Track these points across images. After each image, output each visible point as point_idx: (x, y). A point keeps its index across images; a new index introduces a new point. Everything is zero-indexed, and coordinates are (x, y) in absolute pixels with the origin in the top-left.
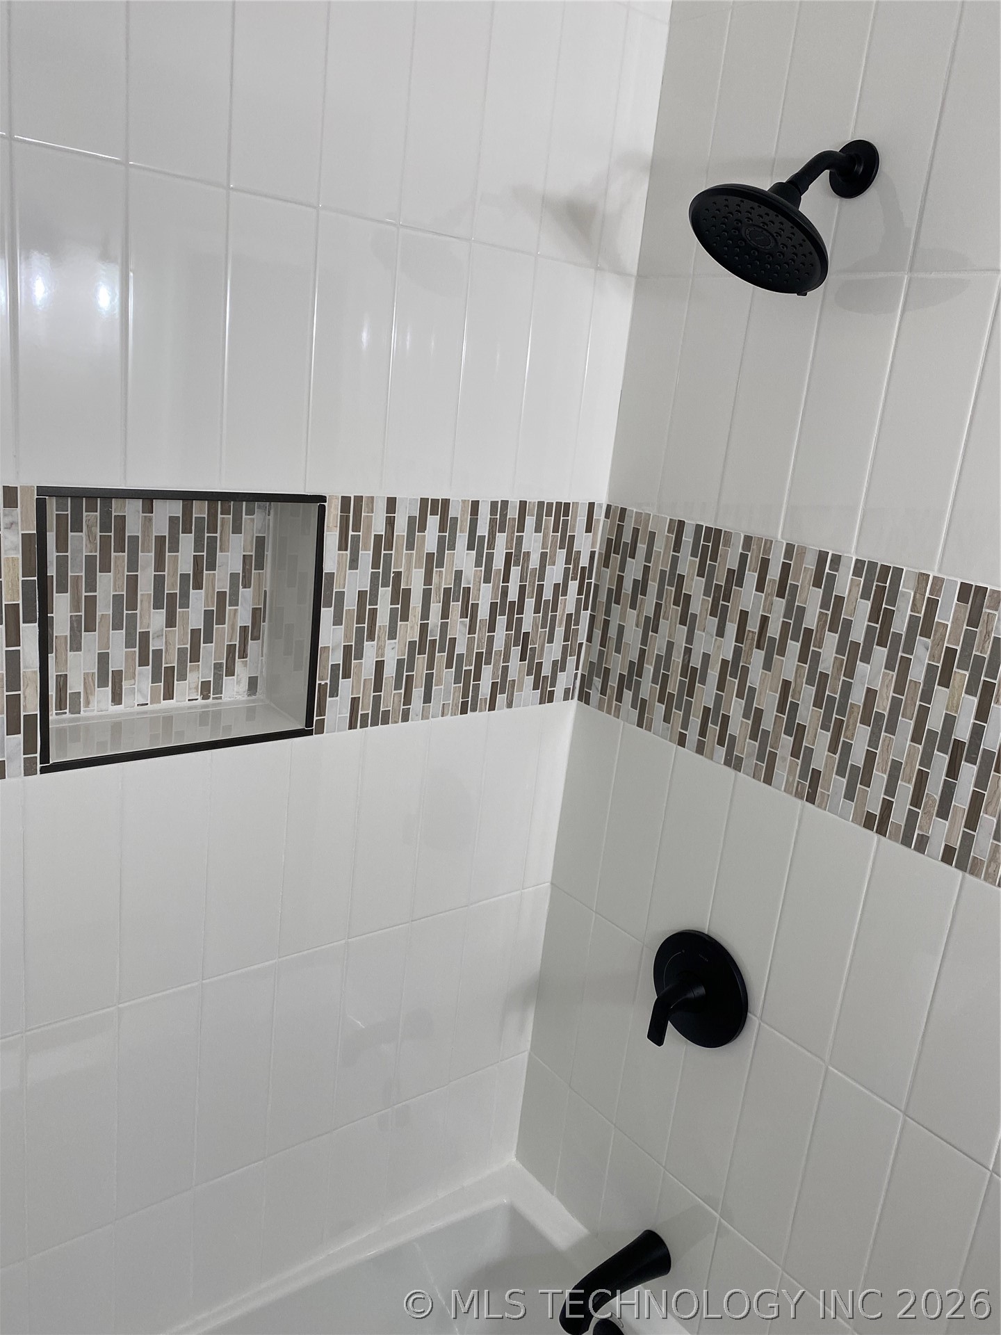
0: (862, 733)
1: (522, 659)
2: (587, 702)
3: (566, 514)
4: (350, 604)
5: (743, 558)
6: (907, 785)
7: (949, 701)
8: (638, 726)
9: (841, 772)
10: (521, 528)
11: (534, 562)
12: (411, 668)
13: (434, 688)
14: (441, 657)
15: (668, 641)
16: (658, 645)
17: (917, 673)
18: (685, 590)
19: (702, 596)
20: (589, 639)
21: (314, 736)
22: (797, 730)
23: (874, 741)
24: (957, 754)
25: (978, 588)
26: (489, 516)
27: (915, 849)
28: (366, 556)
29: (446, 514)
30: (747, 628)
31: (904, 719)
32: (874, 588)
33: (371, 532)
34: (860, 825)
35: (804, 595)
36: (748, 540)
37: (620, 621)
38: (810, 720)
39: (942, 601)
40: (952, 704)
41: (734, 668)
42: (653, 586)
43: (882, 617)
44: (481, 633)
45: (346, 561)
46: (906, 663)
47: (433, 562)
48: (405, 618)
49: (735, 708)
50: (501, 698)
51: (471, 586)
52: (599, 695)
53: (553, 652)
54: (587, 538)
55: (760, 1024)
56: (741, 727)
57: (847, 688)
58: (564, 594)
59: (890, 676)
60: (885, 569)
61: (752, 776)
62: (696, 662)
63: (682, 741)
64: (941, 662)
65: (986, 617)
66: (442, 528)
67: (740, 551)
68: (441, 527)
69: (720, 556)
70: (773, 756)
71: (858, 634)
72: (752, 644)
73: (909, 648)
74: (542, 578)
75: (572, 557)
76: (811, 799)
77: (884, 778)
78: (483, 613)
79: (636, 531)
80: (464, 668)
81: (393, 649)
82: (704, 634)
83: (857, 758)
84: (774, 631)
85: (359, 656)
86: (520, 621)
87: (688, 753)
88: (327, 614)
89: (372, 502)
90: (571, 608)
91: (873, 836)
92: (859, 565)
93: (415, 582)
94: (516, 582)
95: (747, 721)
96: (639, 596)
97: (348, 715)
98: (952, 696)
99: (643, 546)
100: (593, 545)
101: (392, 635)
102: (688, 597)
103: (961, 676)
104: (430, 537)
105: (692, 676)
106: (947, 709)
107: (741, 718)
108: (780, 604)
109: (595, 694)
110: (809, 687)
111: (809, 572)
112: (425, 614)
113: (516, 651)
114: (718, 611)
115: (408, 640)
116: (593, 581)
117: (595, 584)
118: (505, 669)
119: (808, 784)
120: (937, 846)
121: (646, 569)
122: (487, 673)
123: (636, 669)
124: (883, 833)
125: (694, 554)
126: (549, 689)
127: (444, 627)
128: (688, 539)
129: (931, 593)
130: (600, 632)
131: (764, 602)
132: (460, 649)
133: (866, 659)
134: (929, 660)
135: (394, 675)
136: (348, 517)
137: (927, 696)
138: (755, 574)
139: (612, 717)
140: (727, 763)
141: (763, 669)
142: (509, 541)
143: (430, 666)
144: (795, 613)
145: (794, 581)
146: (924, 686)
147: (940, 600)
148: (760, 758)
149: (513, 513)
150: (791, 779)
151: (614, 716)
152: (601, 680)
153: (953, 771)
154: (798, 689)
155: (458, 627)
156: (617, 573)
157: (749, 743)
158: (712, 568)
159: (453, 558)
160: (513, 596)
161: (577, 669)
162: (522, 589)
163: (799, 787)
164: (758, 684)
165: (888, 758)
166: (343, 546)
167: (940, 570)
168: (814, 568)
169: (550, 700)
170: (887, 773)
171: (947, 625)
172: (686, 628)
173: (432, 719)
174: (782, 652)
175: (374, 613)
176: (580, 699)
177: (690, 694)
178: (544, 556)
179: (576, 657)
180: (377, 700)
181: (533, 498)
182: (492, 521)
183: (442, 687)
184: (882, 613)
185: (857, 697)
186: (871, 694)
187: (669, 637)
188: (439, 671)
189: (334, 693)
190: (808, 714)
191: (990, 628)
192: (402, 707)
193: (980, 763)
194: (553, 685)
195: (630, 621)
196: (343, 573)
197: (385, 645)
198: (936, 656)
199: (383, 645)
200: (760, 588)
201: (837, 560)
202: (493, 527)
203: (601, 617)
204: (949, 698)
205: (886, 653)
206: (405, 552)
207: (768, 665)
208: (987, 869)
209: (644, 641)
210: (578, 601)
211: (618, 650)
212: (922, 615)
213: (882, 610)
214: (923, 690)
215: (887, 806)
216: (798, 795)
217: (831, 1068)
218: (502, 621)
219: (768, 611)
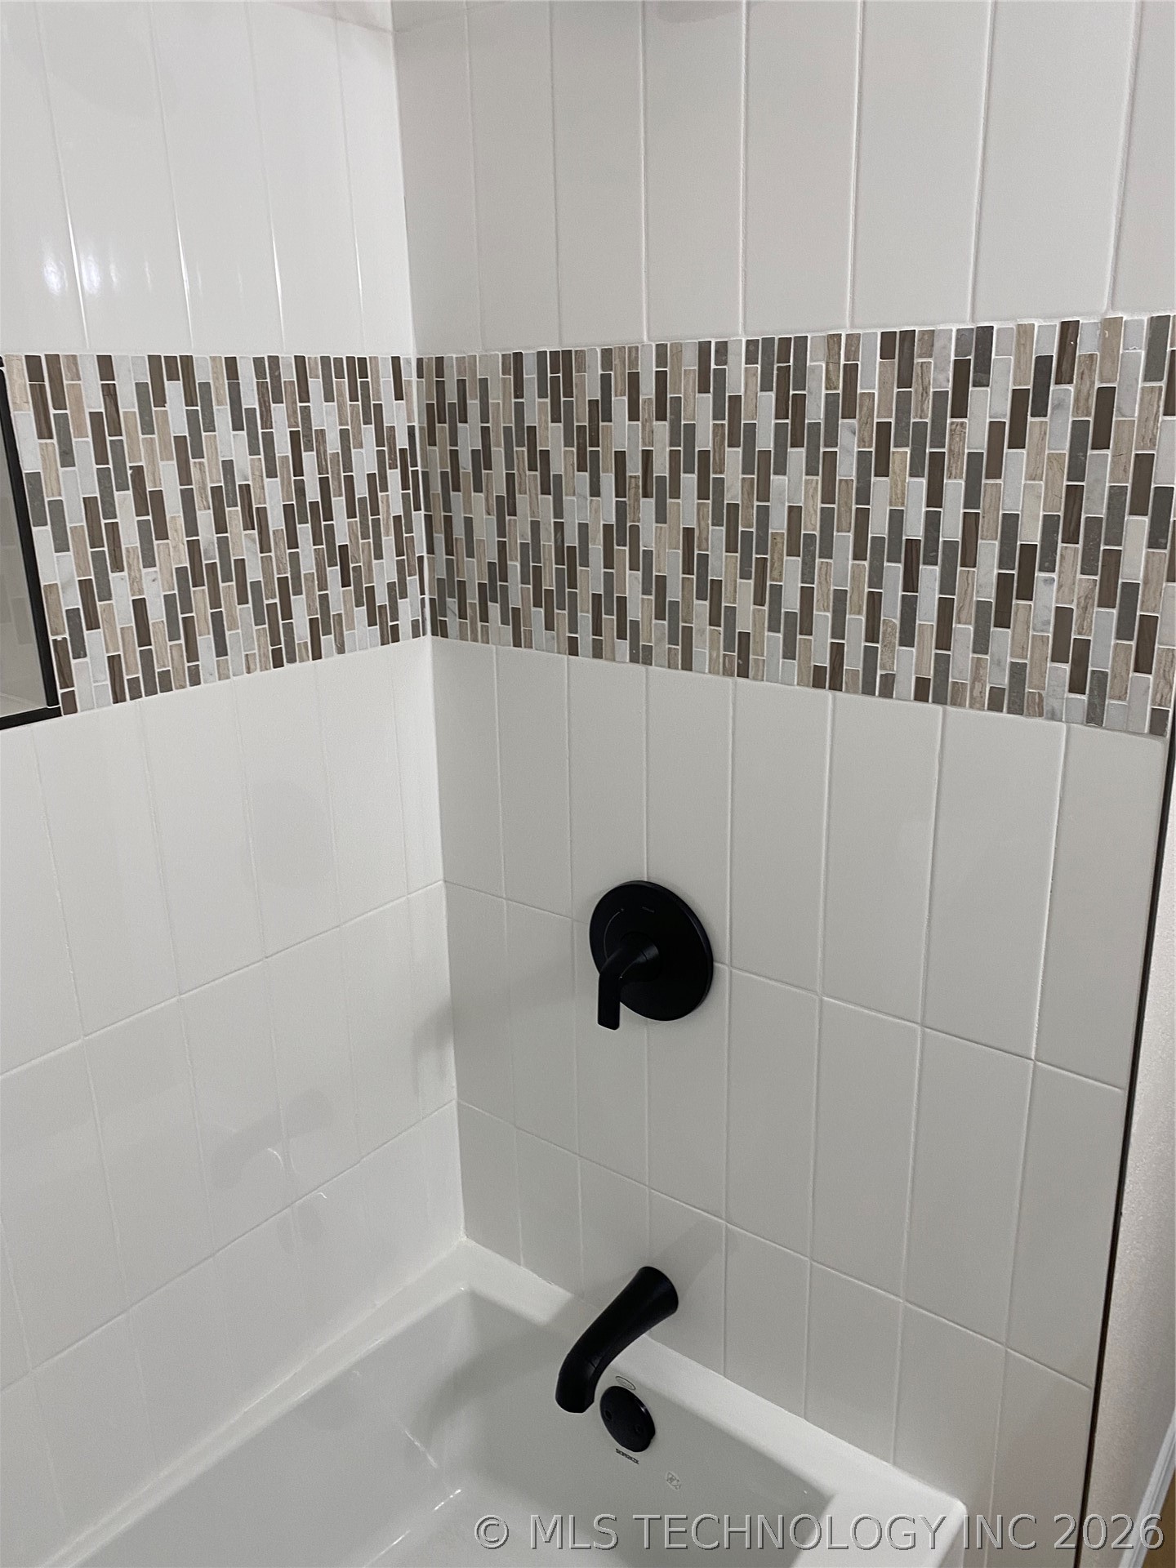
0: (793, 566)
1: (345, 583)
2: (445, 635)
3: (364, 375)
4: (75, 518)
5: (606, 380)
6: (857, 617)
7: (891, 492)
8: (515, 646)
9: (774, 627)
10: (305, 396)
11: (333, 445)
12: (187, 607)
13: (227, 633)
14: (229, 589)
15: (531, 521)
16: (520, 531)
17: (847, 469)
18: (541, 446)
19: (563, 449)
20: (431, 550)
21: (64, 718)
22: (712, 589)
23: (808, 574)
24: (912, 557)
25: (903, 333)
26: (255, 380)
27: (880, 696)
28: (84, 445)
29: (191, 380)
30: (628, 474)
31: (840, 534)
32: (775, 372)
33: (84, 410)
34: (808, 686)
35: (690, 409)
36: (607, 354)
37: (465, 513)
38: (726, 572)
39: (862, 364)
40: (896, 494)
41: (621, 532)
42: (498, 452)
43: (791, 407)
44: (279, 551)
45: (55, 454)
46: (831, 458)
47: (186, 451)
48: (163, 534)
49: (631, 584)
50: (327, 641)
51: (250, 483)
52: (458, 620)
53: (384, 572)
54: (398, 407)
55: (731, 972)
56: (642, 605)
57: (764, 513)
58: (385, 488)
59: (814, 482)
60: (785, 342)
61: (667, 665)
62: (572, 539)
63: (573, 650)
64: (874, 445)
65: (920, 368)
66: (190, 400)
67: (600, 372)
68: (188, 398)
69: (576, 387)
70: (688, 631)
71: (766, 441)
72: (636, 494)
73: (832, 440)
74: (348, 467)
75: (384, 436)
76: (743, 673)
77: (827, 616)
78: (276, 522)
79: (461, 383)
80: (266, 602)
81: (154, 581)
82: (574, 498)
83: (791, 602)
84: (661, 468)
85: (106, 595)
86: (330, 528)
87: (584, 661)
88: (42, 536)
89: (76, 364)
90: (397, 509)
91: (827, 695)
92: (752, 348)
93: (166, 479)
94: (313, 475)
95: (649, 597)
96: (483, 471)
97: (108, 682)
98: (894, 485)
99: (475, 402)
100: (409, 419)
101: (149, 562)
102: (545, 454)
103: (901, 455)
104: (175, 414)
105: (571, 559)
106: (891, 505)
107: (641, 596)
108: (662, 428)
109: (452, 621)
110: (717, 528)
111: (692, 375)
112: (191, 527)
113: (334, 573)
114: (587, 462)
115: (174, 567)
116: (419, 468)
117: (423, 472)
118: (324, 599)
119: (736, 654)
120: (906, 684)
121: (485, 432)
122: (299, 604)
123: (498, 571)
124: (838, 687)
125: (542, 395)
126: (390, 624)
127: (223, 544)
128: (530, 375)
129: (847, 359)
130: (443, 536)
131: (643, 432)
132: (254, 574)
133: (781, 470)
134: (859, 447)
135: (165, 619)
136: (42, 387)
137: (864, 495)
138: (623, 398)
139: (479, 644)
140: (634, 659)
141: (657, 522)
142: (292, 414)
143: (215, 602)
144: (683, 435)
145: (674, 393)
146: (858, 482)
147: (859, 363)
148: (673, 640)
149: (289, 375)
150: (715, 655)
151: (483, 642)
152: (456, 600)
153: (911, 581)
154: (704, 536)
155: (244, 545)
156: (449, 448)
157: (656, 624)
158: (569, 405)
159: (215, 441)
160: (313, 494)
161: (423, 593)
162: (324, 483)
163: (727, 661)
164: (653, 545)
165: (829, 590)
166: (44, 432)
167: (853, 326)
168: (696, 368)
169: (396, 639)
170: (831, 609)
171: (874, 393)
172: (551, 497)
173: (234, 678)
174: (676, 494)
175: (113, 529)
176: (434, 633)
177: (573, 585)
178: (344, 434)
179: (417, 577)
180: (147, 658)
181: (313, 353)
182: (261, 387)
183: (239, 631)
184: (790, 403)
185: (779, 523)
186: (795, 513)
187: (531, 517)
188: (230, 608)
189: (80, 652)
190: (722, 563)
191: (926, 382)
192: (187, 665)
193: (943, 561)
194: (395, 617)
195: (477, 509)
196: (54, 475)
197: (141, 577)
198: (867, 439)
199: (138, 576)
200: (634, 415)
201: (723, 347)
202: (263, 397)
203: (439, 515)
204: (891, 487)
205: (804, 455)
206: (141, 436)
207: (661, 517)
208: (971, 692)
209: (502, 532)
210: (405, 497)
211: (470, 554)
212: (840, 391)
213: (791, 399)
214: (857, 489)
215: (837, 651)
216: (727, 673)
217: (826, 998)
218: (304, 530)
219: (649, 443)
